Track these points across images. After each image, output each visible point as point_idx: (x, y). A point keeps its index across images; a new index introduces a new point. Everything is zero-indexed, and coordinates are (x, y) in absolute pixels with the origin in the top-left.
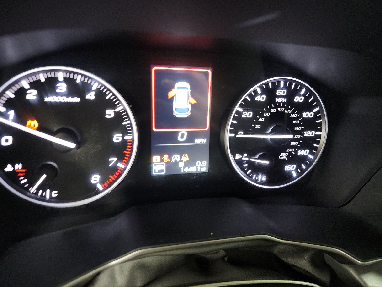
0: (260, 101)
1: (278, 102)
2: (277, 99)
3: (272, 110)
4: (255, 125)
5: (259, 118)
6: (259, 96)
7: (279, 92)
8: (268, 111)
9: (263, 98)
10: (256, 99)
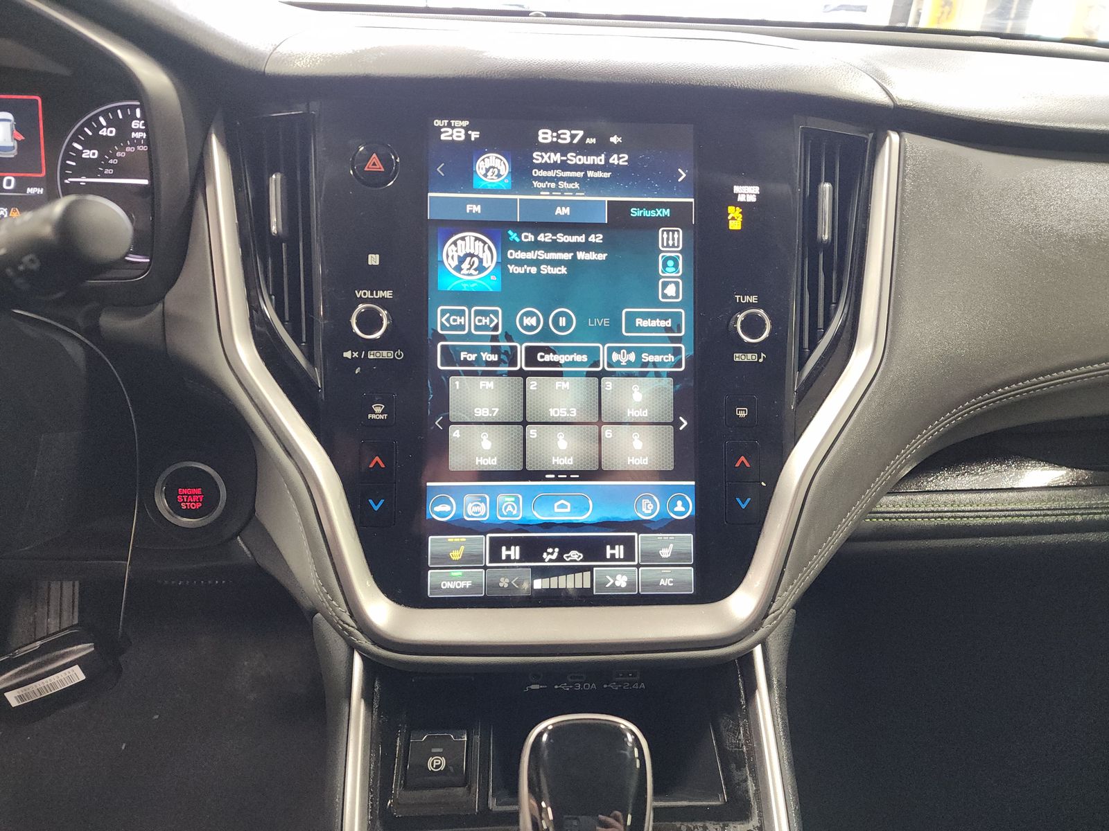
0: (107, 136)
1: (135, 138)
2: (133, 134)
3: (128, 149)
4: (104, 169)
5: (109, 160)
6: (105, 129)
7: (136, 124)
8: (123, 149)
9: (111, 132)
10: (100, 133)
